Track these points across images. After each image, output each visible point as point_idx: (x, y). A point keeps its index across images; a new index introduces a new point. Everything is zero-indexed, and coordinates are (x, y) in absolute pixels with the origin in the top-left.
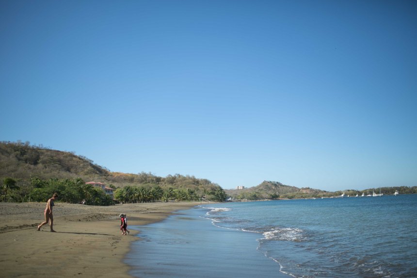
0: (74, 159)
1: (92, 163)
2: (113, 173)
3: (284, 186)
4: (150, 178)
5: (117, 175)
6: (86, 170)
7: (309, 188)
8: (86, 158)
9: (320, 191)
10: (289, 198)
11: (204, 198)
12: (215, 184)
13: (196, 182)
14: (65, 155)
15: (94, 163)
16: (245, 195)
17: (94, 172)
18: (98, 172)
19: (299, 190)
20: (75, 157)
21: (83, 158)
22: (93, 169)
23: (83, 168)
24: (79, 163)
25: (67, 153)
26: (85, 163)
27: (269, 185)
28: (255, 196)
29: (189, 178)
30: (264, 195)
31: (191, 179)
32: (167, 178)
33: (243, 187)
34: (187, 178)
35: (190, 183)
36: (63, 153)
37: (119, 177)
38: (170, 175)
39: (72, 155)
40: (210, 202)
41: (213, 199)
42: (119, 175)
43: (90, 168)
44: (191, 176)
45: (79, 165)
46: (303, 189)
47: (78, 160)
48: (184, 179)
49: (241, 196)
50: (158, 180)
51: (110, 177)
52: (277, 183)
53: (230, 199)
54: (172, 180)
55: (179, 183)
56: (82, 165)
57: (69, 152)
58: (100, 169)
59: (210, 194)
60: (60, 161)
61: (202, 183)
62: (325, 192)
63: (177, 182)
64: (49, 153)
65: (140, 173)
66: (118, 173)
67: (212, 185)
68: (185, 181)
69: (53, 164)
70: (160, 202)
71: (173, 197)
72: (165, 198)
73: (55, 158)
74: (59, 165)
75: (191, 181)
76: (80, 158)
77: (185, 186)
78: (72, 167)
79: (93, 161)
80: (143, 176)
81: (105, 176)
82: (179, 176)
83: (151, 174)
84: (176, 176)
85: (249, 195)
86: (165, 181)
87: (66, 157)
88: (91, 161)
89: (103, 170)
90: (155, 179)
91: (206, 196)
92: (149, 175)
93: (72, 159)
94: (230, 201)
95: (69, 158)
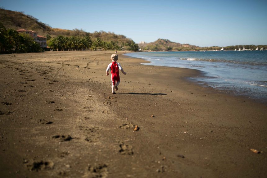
0: (23, 17)
1: (38, 21)
2: (54, 29)
3: (171, 42)
4: (82, 33)
5: (57, 30)
6: (33, 26)
7: (188, 44)
8: (32, 17)
9: (195, 46)
10: (178, 50)
11: (123, 48)
12: (129, 39)
13: (116, 37)
14: (16, 14)
15: (39, 21)
16: (150, 47)
17: (39, 28)
18: (42, 28)
19: (182, 45)
20: (24, 16)
21: (30, 17)
22: (38, 25)
23: (30, 24)
24: (27, 20)
25: (18, 12)
26: (31, 21)
27: (162, 41)
28: (156, 48)
29: (110, 34)
30: (163, 48)
31: (112, 34)
32: (94, 33)
33: (145, 42)
34: (109, 34)
35: (111, 37)
36: (14, 12)
37: (58, 32)
38: (96, 31)
39: (21, 15)
40: (127, 51)
41: (129, 50)
42: (58, 31)
43: (35, 24)
44: (111, 32)
45: (27, 22)
46: (184, 45)
47: (26, 18)
48: (107, 34)
49: (147, 48)
50: (88, 34)
51: (51, 32)
52: (168, 40)
53: (140, 50)
54: (98, 35)
55: (103, 37)
56: (29, 22)
57: (19, 12)
58: (44, 26)
59: (127, 46)
60: (12, 19)
61: (119, 38)
62: (199, 47)
63: (101, 36)
64: (3, 12)
65: (74, 29)
66: (58, 29)
67: (127, 39)
68: (107, 36)
69: (6, 21)
70: (90, 50)
71: (101, 46)
72: (94, 47)
73: (8, 16)
74: (11, 21)
75: (112, 36)
76: (28, 17)
77: (107, 39)
78: (22, 23)
79: (38, 20)
80: (76, 32)
81: (48, 31)
82: (103, 32)
83: (82, 30)
84: (101, 32)
85: (153, 47)
86: (93, 36)
87: (17, 15)
88: (36, 19)
89: (46, 26)
90: (85, 34)
91: (125, 47)
92: (81, 31)
93: (21, 17)
94: (140, 51)
95: (19, 16)
